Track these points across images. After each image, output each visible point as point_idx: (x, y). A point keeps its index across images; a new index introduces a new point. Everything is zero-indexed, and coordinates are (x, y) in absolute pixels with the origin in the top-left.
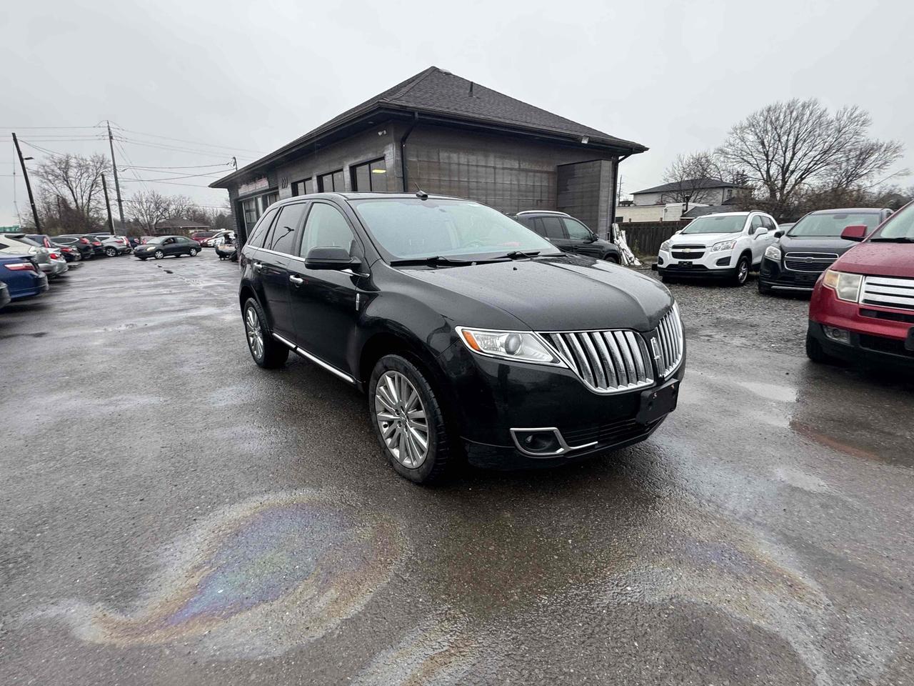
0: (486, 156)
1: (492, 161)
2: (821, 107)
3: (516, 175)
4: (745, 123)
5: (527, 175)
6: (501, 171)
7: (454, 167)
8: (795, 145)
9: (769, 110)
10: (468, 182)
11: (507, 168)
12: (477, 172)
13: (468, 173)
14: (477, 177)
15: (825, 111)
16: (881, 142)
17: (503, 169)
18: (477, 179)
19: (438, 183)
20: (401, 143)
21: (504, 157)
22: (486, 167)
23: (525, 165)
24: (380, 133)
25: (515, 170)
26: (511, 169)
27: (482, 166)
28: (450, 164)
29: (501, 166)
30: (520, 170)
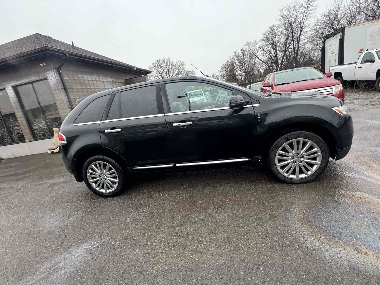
0: (98, 76)
1: (101, 78)
2: (172, 60)
3: (112, 85)
4: (152, 66)
5: (116, 84)
6: (106, 83)
7: (86, 82)
8: (169, 73)
9: (157, 61)
10: (95, 89)
11: (108, 82)
12: (97, 84)
13: (93, 84)
14: (98, 86)
15: (173, 62)
16: (190, 71)
17: (107, 82)
18: (98, 87)
19: (81, 90)
20: (58, 70)
21: (105, 77)
22: (100, 81)
23: (114, 80)
24: (41, 65)
25: (111, 82)
26: (110, 82)
27: (98, 81)
28: (84, 80)
29: (106, 81)
30: (113, 82)
